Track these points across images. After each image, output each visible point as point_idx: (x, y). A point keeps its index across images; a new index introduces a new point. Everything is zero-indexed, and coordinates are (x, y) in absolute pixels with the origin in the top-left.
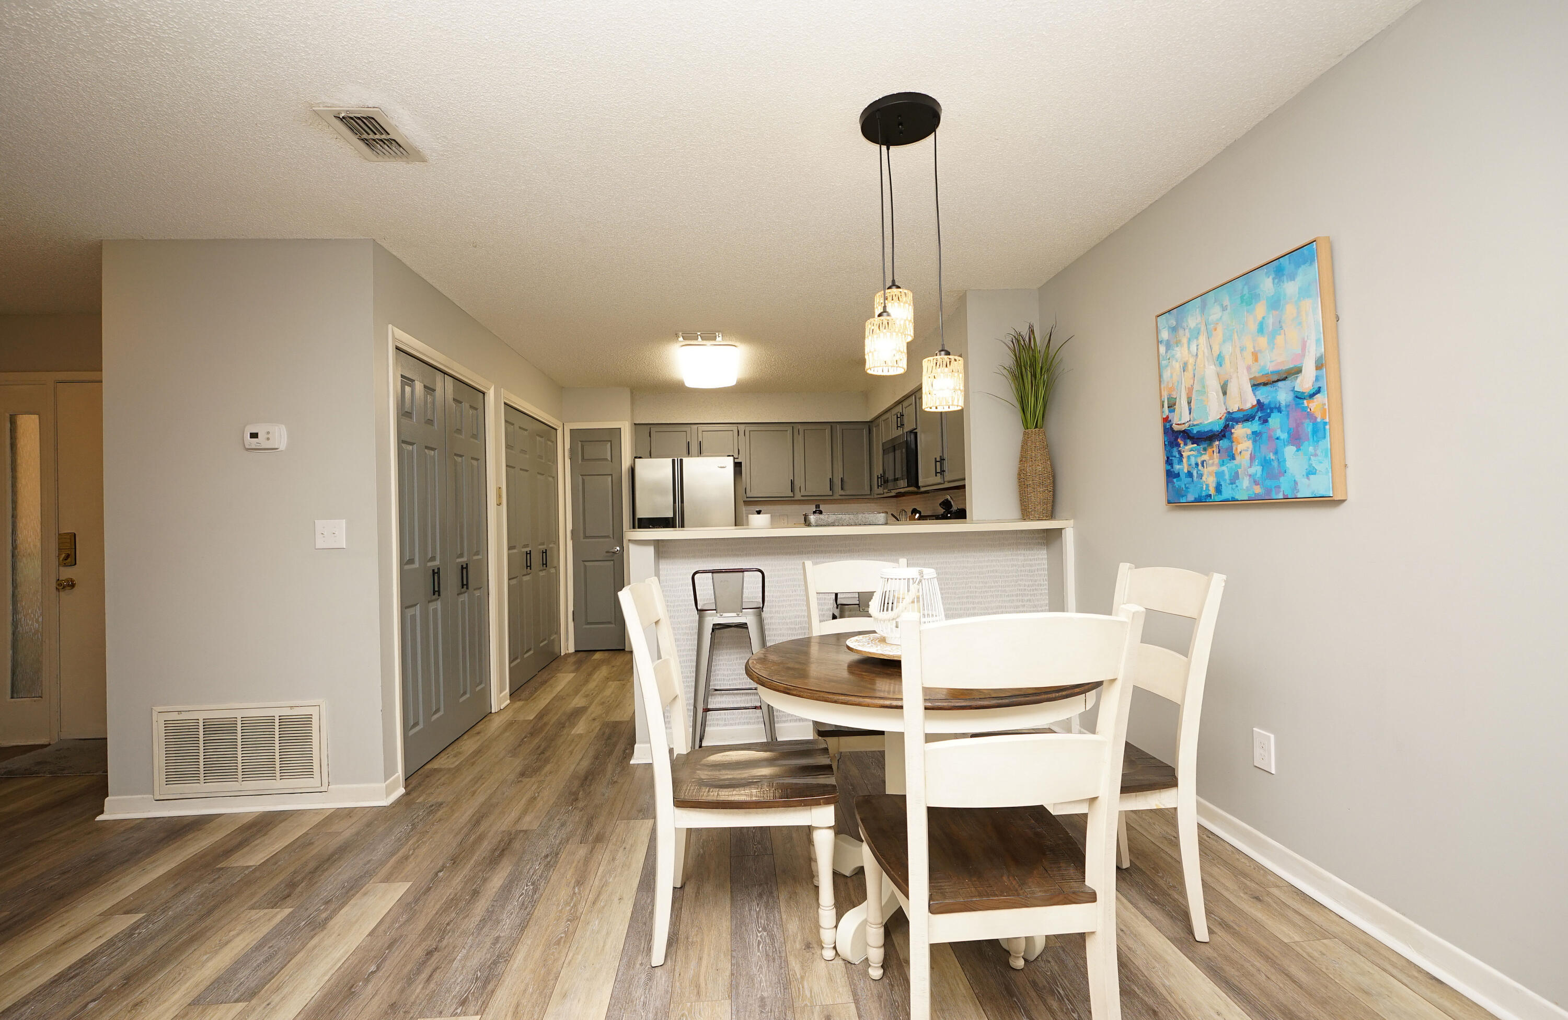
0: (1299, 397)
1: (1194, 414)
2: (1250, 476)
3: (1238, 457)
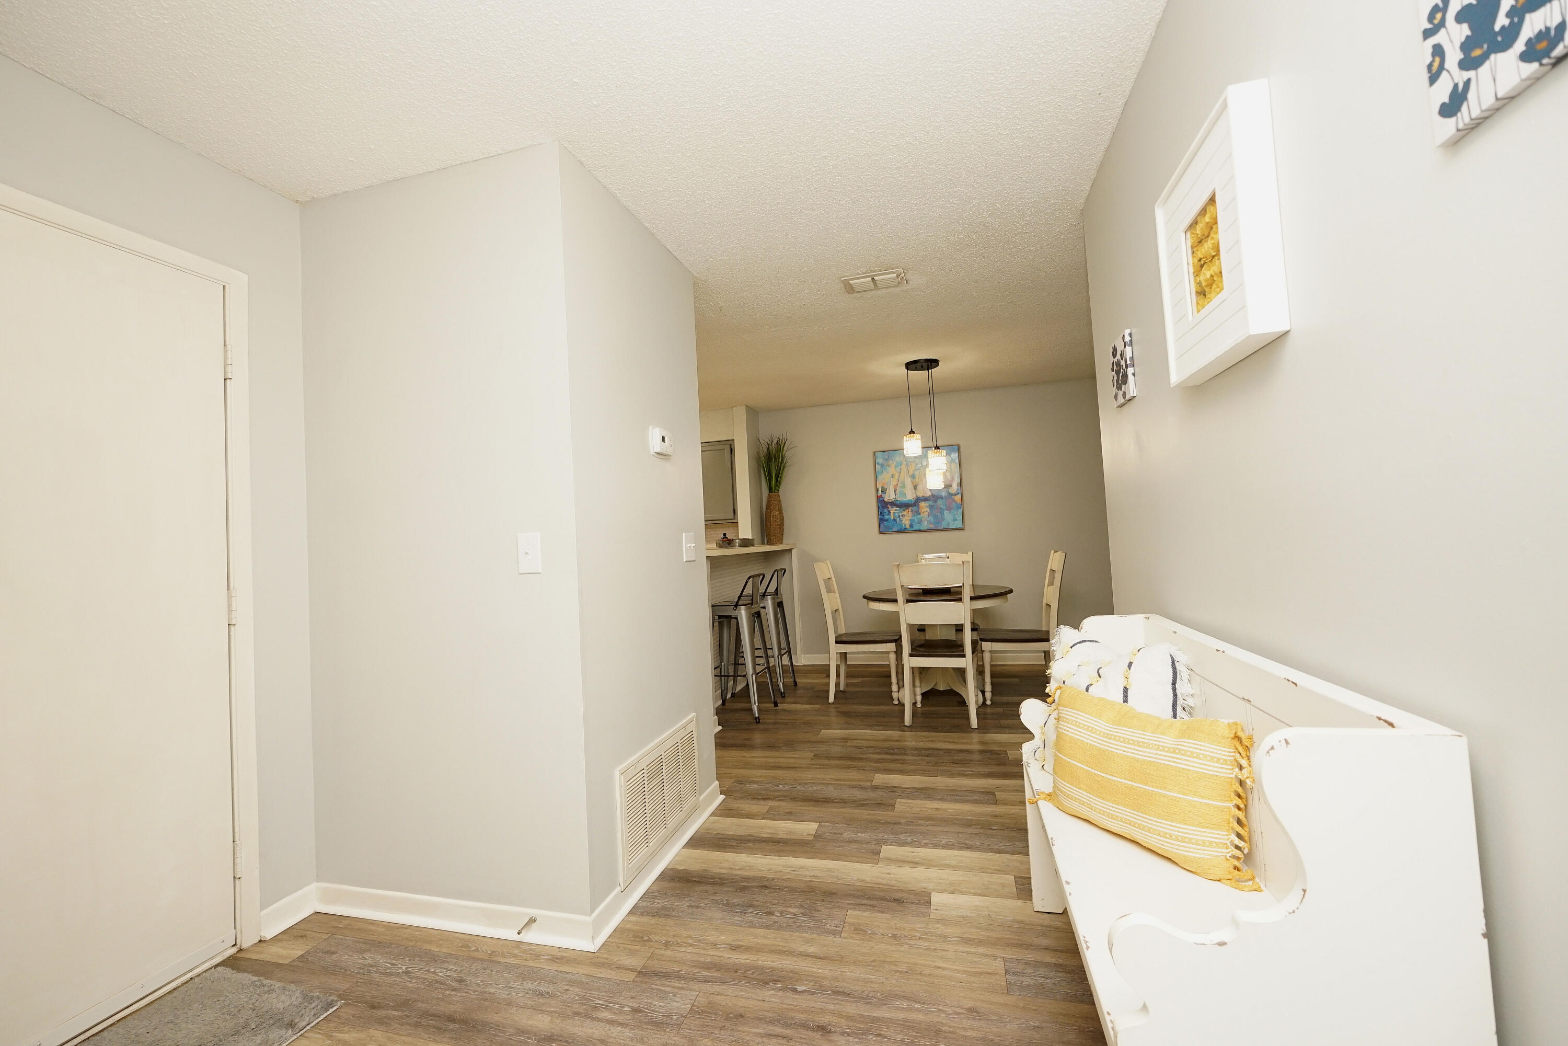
0: (950, 495)
1: (898, 495)
2: (928, 521)
3: (922, 515)
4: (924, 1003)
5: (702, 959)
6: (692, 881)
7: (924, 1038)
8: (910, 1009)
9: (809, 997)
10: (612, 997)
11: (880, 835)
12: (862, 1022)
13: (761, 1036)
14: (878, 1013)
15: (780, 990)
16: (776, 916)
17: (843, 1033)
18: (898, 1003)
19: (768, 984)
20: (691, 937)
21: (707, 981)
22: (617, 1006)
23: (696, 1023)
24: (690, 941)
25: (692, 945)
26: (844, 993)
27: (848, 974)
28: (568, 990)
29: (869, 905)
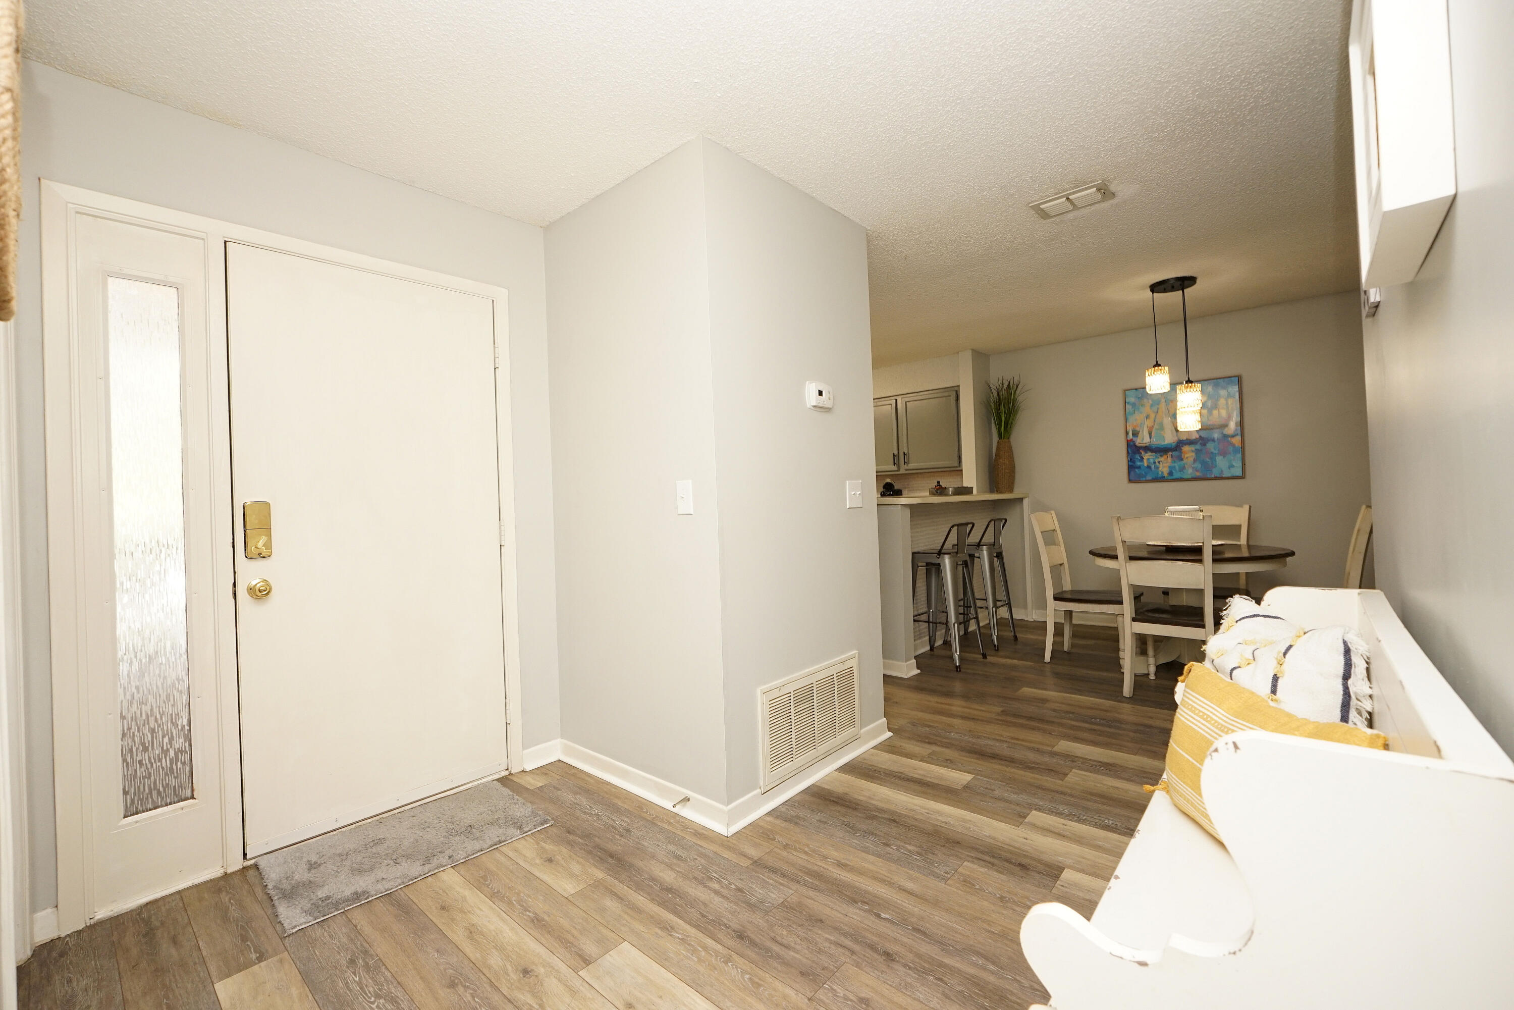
0: (1225, 436)
1: (1154, 439)
2: (1193, 468)
3: (1185, 461)
4: (1001, 968)
5: (810, 866)
6: (830, 800)
7: (985, 998)
8: (984, 969)
9: (888, 925)
10: (725, 874)
11: (1036, 800)
12: (929, 963)
13: (831, 942)
14: (947, 960)
15: (865, 911)
16: (892, 848)
17: (905, 966)
18: (974, 959)
19: (856, 903)
20: (808, 846)
21: (805, 885)
22: (726, 882)
23: (782, 914)
24: (806, 849)
25: (806, 853)
26: (924, 933)
27: (936, 917)
28: (696, 859)
29: (990, 863)
